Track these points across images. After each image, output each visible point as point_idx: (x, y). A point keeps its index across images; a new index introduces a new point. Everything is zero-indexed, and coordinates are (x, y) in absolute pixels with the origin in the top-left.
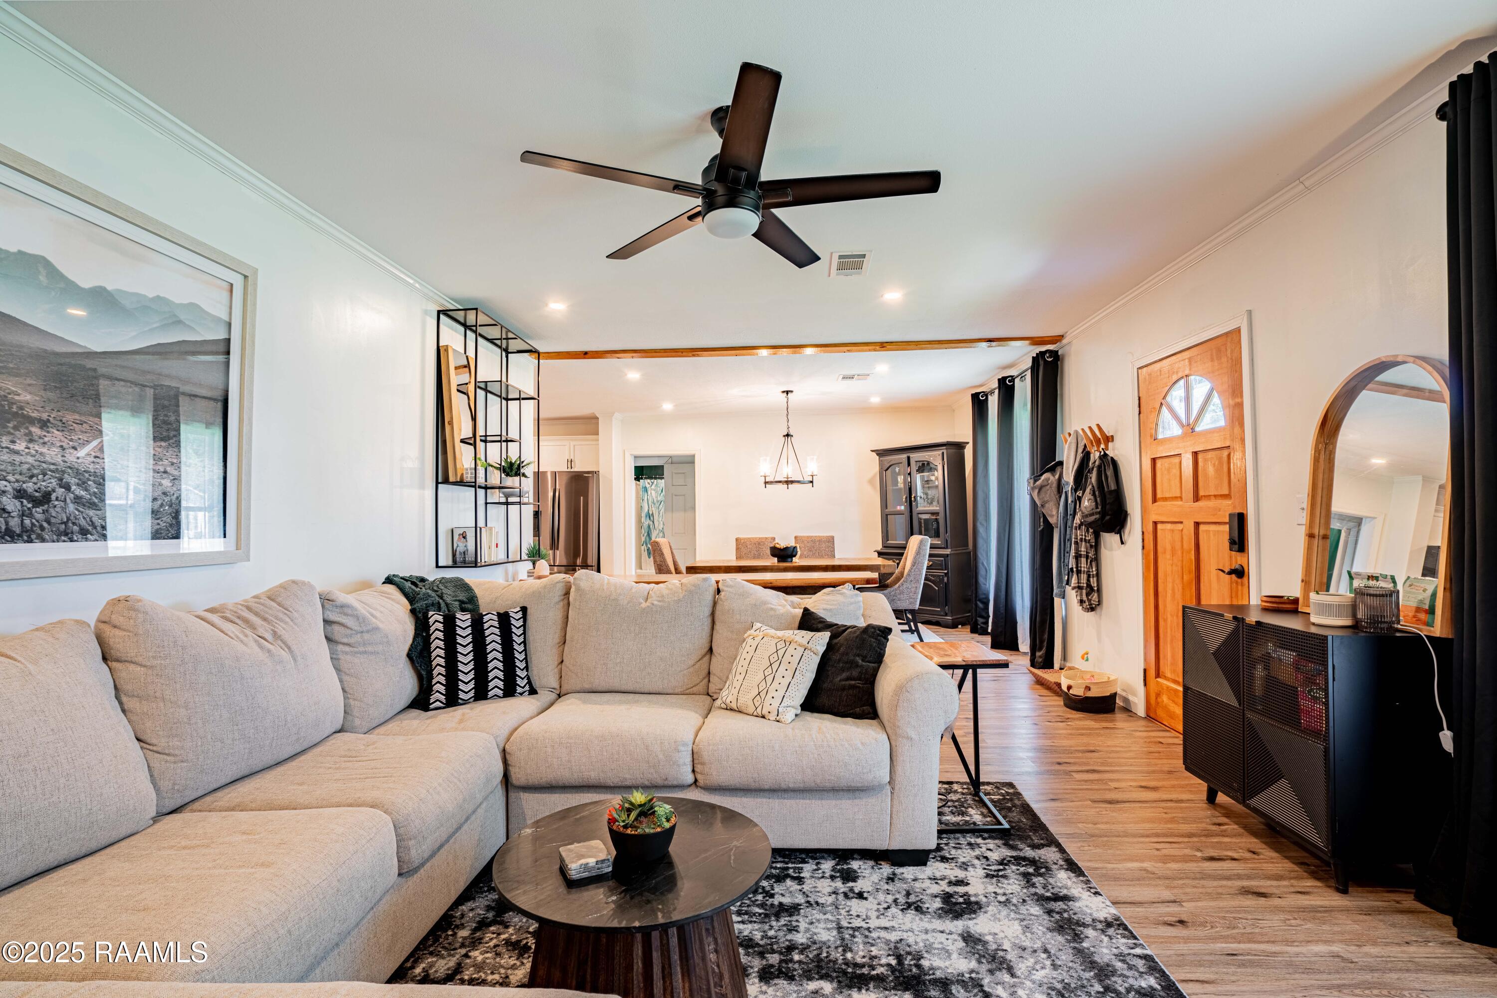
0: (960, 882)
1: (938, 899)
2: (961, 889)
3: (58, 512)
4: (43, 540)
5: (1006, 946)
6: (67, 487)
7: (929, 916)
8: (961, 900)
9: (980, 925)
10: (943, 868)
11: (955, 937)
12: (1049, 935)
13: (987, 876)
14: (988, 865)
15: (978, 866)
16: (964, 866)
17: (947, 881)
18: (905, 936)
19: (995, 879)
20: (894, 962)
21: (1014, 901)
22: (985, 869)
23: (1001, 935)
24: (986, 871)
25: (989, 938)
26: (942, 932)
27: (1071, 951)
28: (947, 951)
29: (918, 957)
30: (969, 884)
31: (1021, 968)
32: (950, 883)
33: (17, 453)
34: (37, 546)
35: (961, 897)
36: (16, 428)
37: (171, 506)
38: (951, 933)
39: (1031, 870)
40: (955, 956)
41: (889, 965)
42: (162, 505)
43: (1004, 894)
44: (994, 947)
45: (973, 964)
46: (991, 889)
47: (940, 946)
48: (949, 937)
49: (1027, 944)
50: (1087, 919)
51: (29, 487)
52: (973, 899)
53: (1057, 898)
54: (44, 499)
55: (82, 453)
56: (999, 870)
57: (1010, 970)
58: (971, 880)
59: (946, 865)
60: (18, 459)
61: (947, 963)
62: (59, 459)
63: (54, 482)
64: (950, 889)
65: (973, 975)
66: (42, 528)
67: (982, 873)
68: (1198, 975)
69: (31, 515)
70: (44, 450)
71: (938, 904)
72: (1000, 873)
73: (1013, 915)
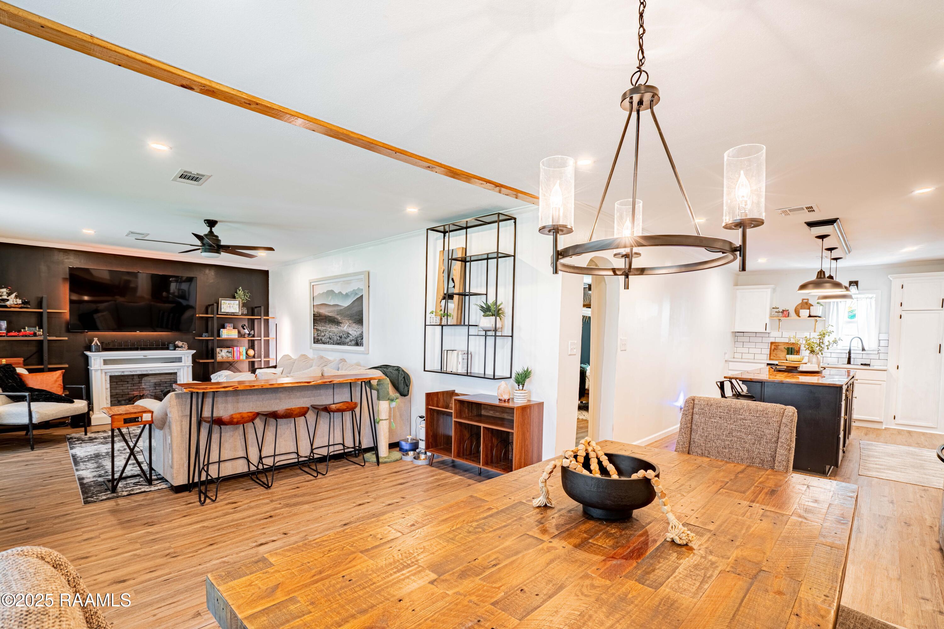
3: (343, 339)
6: (343, 335)
33: (339, 329)
36: (339, 325)
37: (356, 338)
51: (340, 335)
54: (341, 337)
55: (345, 328)
62: (342, 330)
66: (341, 343)
69: (340, 340)
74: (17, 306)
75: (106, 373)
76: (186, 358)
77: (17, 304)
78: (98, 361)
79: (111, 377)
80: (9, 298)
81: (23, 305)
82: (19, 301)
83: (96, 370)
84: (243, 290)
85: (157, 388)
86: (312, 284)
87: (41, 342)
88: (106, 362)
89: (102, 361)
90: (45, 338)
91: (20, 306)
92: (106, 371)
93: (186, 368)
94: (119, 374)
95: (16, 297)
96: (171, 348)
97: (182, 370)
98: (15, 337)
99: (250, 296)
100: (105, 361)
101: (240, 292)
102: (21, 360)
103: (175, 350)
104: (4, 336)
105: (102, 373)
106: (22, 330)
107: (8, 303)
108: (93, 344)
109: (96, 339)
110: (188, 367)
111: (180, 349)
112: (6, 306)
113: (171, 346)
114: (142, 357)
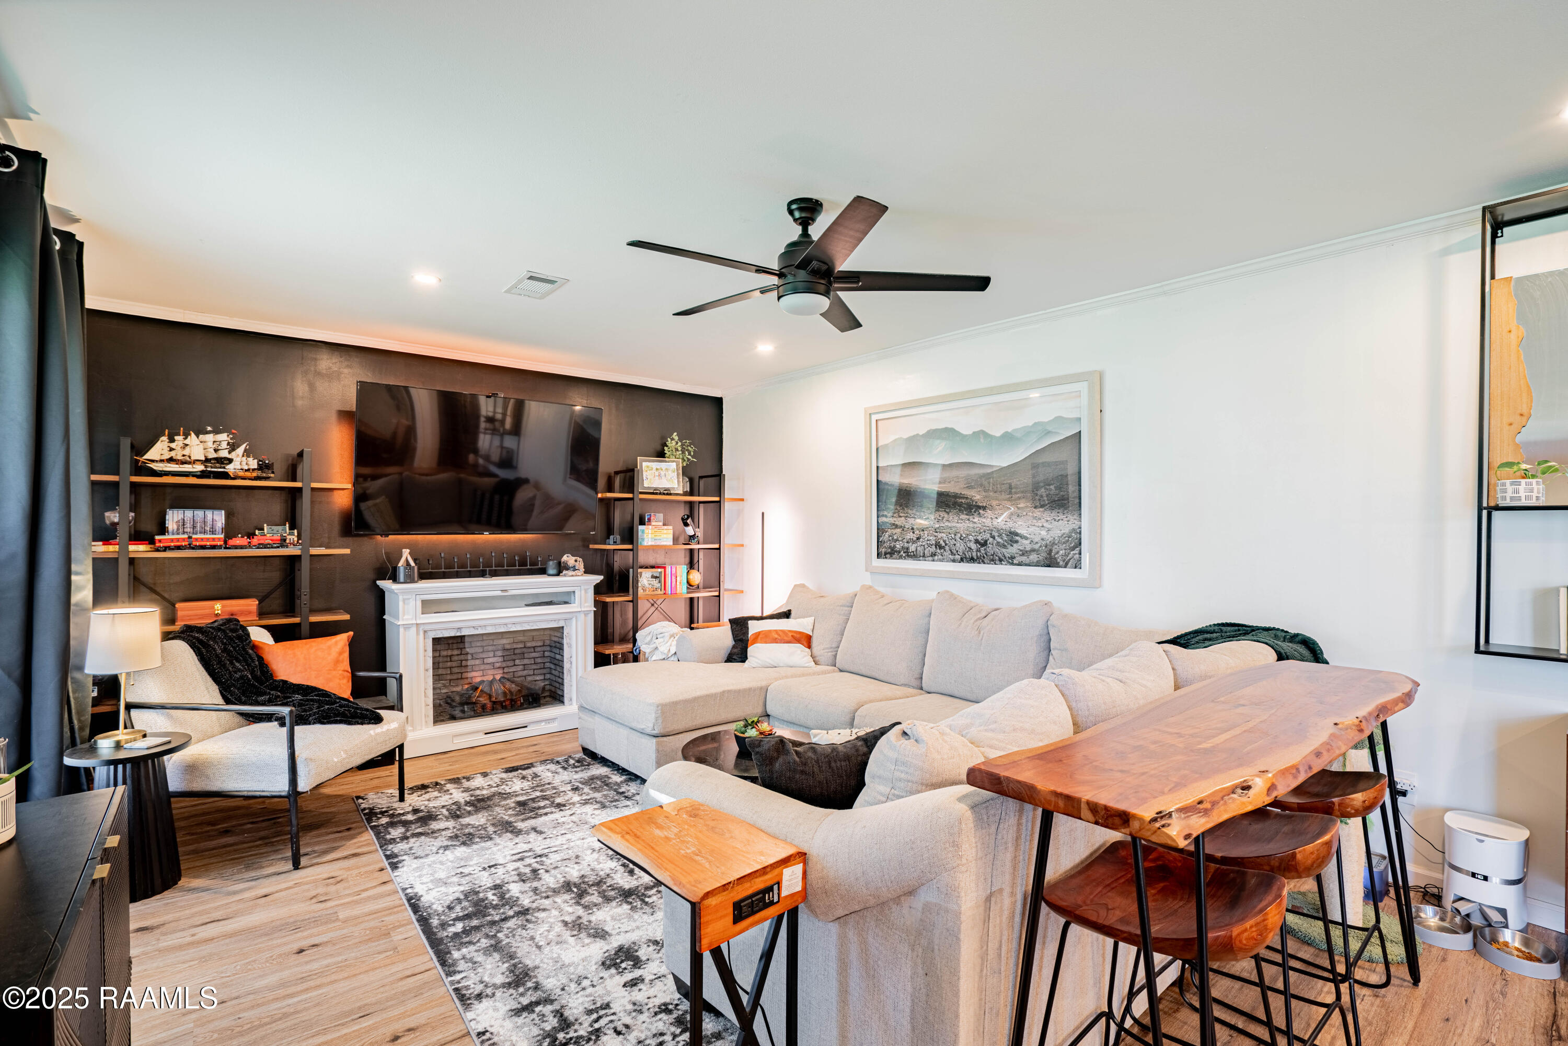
0: (633, 984)
1: (644, 958)
2: (628, 976)
3: (990, 549)
4: (984, 563)
5: (572, 940)
6: (993, 537)
7: (643, 940)
8: (623, 965)
9: (598, 950)
10: (659, 995)
11: (614, 932)
12: (537, 963)
13: (607, 1006)
14: (611, 1021)
15: (622, 1014)
16: (638, 1009)
17: (647, 981)
18: (652, 918)
19: (598, 1005)
20: (647, 899)
21: (573, 986)
22: (614, 1014)
23: (578, 948)
24: (612, 1011)
25: (587, 941)
26: (626, 932)
27: (518, 955)
28: (615, 920)
29: (633, 909)
30: (624, 986)
31: (559, 928)
32: (641, 980)
33: (975, 523)
34: (982, 565)
35: (625, 969)
36: (975, 512)
37: (1046, 547)
38: (619, 934)
39: (561, 1036)
40: (608, 919)
41: (649, 897)
42: (1041, 546)
43: (584, 989)
44: (581, 936)
45: (593, 918)
46: (599, 990)
47: (622, 921)
48: (618, 930)
49: (556, 949)
50: (500, 994)
51: (979, 538)
52: (613, 971)
53: (528, 1008)
54: (984, 544)
55: (1000, 520)
56: (596, 1021)
57: (566, 923)
58: (623, 992)
59: (658, 1001)
60: (976, 525)
61: (611, 913)
62: (990, 524)
63: (989, 535)
64: (637, 973)
65: (590, 911)
66: (984, 557)
67: (615, 1007)
68: (412, 981)
69: (980, 551)
70: (984, 520)
71: (642, 953)
72: (595, 1016)
73: (572, 969)
74: (248, 474)
75: (425, 632)
76: (583, 592)
77: (248, 470)
78: (412, 603)
79: (436, 641)
80: (233, 456)
81: (259, 473)
82: (254, 464)
83: (407, 627)
84: (680, 440)
85: (517, 662)
86: (874, 418)
87: (293, 561)
88: (428, 606)
89: (419, 604)
90: (304, 550)
91: (255, 474)
92: (427, 628)
93: (582, 615)
94: (452, 634)
95: (247, 453)
96: (551, 571)
97: (574, 619)
98: (242, 548)
99: (695, 451)
100: (424, 602)
101: (673, 443)
102: (252, 604)
103: (558, 575)
104: (220, 547)
105: (418, 634)
106: (257, 532)
107: (230, 468)
108: (400, 565)
109: (406, 553)
110: (586, 613)
111: (570, 573)
112: (225, 476)
113: (552, 568)
114: (499, 593)
